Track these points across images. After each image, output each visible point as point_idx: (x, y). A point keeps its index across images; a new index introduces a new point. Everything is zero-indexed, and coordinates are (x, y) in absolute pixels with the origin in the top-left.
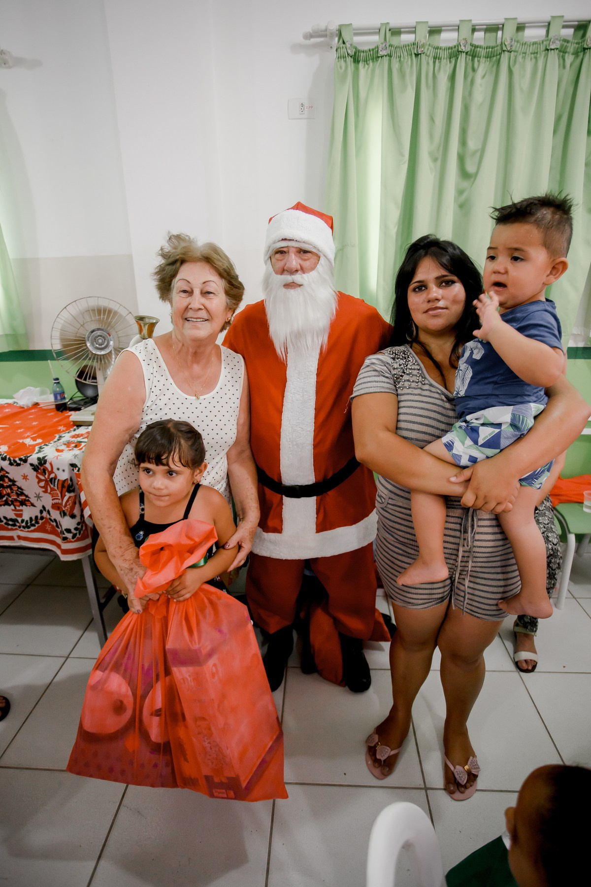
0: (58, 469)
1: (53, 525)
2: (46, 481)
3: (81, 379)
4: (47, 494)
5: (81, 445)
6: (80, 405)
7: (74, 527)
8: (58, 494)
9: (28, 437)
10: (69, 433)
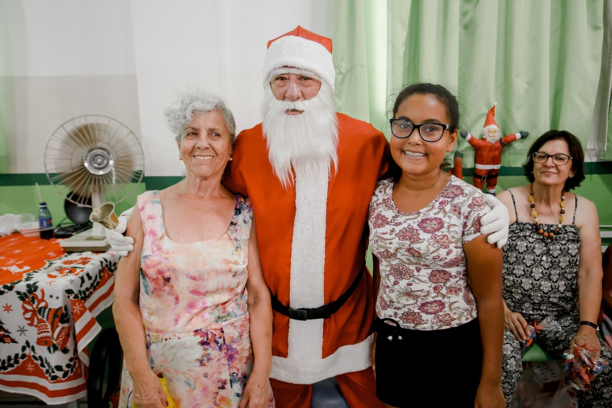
0: (51, 296)
1: (37, 364)
2: (34, 311)
3: (75, 201)
4: (33, 327)
5: (75, 271)
6: (69, 231)
7: (66, 364)
8: (46, 326)
9: (12, 265)
10: (60, 259)
